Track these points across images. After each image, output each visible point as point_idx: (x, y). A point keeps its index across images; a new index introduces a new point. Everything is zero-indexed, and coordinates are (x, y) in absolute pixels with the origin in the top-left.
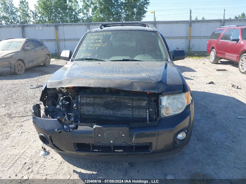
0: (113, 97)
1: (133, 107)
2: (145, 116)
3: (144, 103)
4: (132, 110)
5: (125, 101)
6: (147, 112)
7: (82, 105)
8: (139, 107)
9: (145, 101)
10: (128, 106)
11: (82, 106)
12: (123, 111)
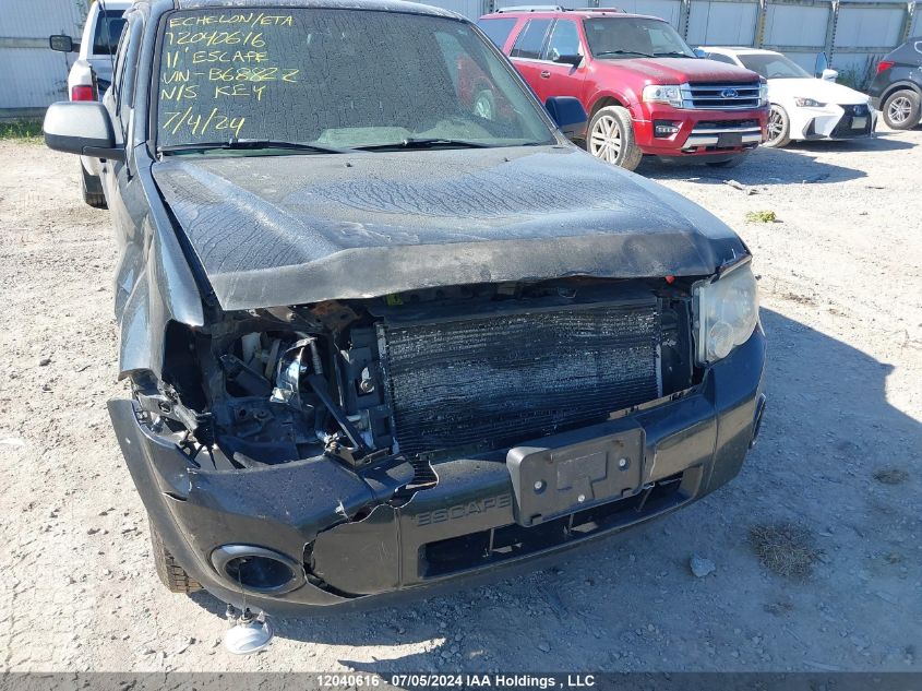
0: (523, 316)
1: (599, 345)
2: (647, 372)
3: (645, 323)
4: (597, 357)
5: (570, 322)
6: (655, 355)
7: (399, 368)
8: (628, 341)
9: (648, 313)
10: (579, 344)
11: (399, 373)
12: (560, 366)
